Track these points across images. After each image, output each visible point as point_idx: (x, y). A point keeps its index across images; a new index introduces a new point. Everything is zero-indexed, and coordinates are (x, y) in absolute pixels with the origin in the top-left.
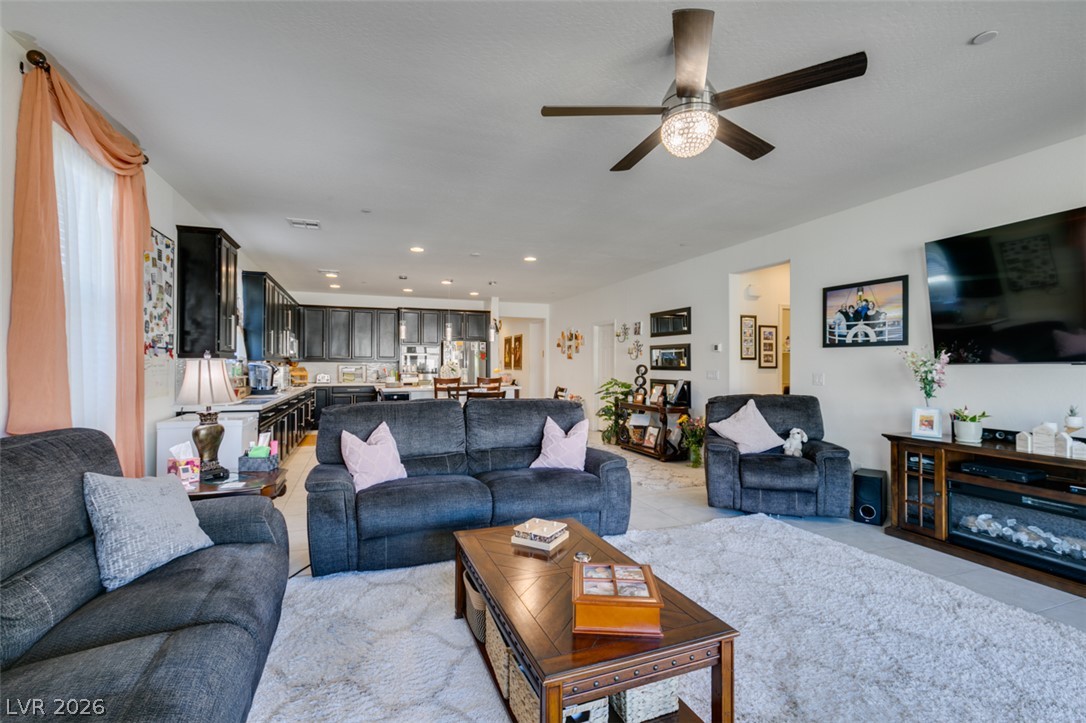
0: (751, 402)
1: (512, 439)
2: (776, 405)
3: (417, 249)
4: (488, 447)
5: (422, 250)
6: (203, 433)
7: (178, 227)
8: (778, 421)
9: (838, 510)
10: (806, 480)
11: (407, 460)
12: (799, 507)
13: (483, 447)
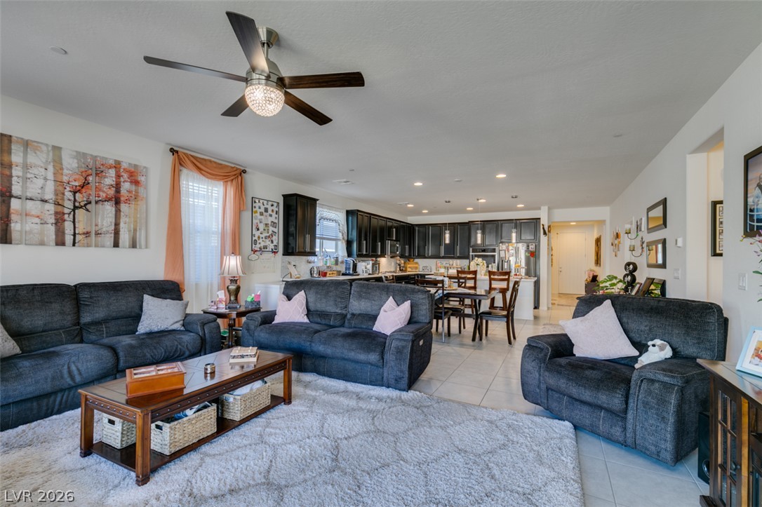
0: (608, 303)
1: (369, 309)
2: (643, 309)
3: (418, 184)
4: (357, 312)
5: (421, 184)
6: (230, 287)
7: (283, 195)
8: (643, 328)
9: (653, 448)
10: (604, 397)
11: (309, 313)
12: (603, 427)
13: (355, 312)
